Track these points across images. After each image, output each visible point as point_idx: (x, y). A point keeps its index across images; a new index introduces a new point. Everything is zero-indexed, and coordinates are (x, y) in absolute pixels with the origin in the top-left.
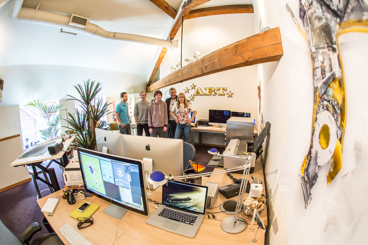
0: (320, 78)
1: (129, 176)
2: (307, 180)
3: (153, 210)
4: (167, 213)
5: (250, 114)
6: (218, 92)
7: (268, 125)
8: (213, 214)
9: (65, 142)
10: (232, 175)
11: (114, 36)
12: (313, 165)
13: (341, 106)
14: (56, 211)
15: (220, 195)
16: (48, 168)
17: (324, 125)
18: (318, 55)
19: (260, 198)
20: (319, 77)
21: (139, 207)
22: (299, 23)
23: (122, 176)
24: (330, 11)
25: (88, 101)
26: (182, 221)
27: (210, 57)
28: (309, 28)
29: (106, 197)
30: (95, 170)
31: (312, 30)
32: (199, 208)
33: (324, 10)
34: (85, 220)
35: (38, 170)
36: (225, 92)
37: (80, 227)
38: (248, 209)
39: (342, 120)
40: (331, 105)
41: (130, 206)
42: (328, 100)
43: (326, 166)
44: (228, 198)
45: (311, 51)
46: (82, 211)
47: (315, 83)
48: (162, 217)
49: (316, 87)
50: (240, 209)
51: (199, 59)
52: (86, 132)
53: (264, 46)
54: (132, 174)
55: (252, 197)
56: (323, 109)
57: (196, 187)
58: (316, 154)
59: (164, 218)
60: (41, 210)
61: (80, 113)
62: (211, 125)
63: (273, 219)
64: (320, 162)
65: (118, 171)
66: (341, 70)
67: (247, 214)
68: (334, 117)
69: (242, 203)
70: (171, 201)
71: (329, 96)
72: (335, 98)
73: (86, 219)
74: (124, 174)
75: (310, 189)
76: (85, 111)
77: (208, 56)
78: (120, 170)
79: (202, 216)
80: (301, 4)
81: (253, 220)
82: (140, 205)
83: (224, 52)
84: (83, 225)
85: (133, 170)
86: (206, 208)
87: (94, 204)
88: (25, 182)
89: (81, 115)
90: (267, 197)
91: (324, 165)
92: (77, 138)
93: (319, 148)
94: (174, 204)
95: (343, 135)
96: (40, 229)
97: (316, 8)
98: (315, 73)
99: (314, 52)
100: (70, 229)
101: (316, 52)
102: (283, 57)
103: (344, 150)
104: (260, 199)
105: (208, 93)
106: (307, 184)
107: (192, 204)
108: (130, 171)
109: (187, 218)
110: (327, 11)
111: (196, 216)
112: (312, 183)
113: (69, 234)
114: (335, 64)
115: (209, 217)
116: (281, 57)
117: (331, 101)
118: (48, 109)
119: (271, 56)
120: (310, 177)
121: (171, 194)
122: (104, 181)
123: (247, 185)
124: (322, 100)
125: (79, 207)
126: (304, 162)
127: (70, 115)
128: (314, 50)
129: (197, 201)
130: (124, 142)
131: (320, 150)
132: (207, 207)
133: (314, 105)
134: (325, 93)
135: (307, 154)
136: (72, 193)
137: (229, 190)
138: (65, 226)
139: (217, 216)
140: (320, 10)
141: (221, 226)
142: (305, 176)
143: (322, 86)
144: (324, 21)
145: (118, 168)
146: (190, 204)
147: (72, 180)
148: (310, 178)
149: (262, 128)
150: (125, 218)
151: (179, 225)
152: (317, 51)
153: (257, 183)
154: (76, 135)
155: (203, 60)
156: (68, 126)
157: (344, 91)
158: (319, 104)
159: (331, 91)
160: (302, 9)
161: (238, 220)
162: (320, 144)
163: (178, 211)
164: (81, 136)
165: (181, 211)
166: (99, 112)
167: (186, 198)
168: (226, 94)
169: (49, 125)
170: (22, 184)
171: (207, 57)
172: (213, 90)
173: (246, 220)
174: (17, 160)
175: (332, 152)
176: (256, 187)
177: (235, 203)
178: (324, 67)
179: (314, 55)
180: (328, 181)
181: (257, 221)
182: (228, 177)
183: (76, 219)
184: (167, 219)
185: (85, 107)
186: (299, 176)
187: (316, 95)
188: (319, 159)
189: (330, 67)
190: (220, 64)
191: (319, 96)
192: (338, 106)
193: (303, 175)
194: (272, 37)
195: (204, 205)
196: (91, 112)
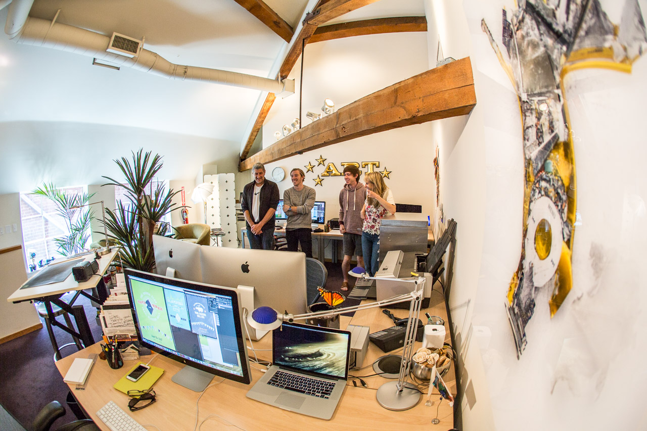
0: (534, 143)
1: (216, 317)
2: (519, 313)
3: (259, 374)
4: (283, 379)
5: (420, 206)
6: (365, 170)
7: (453, 225)
8: (361, 378)
9: (101, 259)
10: (392, 311)
11: (184, 72)
12: (527, 287)
13: (567, 188)
14: (90, 379)
15: (371, 347)
16: (73, 305)
17: (542, 220)
18: (531, 106)
19: (441, 349)
20: (532, 143)
21: (235, 370)
22: (501, 52)
23: (203, 316)
24: (552, 33)
25: (139, 188)
26: (309, 393)
27: (350, 109)
28: (517, 62)
29: (176, 353)
30: (156, 307)
31: (522, 65)
32: (337, 369)
33: (542, 32)
34: (141, 396)
35: (56, 309)
37: (133, 407)
38: (422, 367)
39: (571, 210)
40: (553, 187)
41: (218, 368)
42: (548, 179)
43: (547, 287)
44: (386, 351)
45: (520, 99)
46: (134, 380)
47: (527, 152)
48: (274, 387)
49: (528, 158)
50: (408, 370)
51: (332, 113)
52: (136, 242)
53: (444, 90)
54: (220, 312)
55: (428, 347)
56: (540, 195)
57: (330, 333)
58: (531, 268)
59: (278, 388)
60: (64, 380)
61: (126, 209)
63: (466, 384)
64: (538, 281)
65: (196, 308)
66: (567, 130)
67: (420, 377)
68: (558, 206)
69: (410, 359)
70: (287, 358)
71: (549, 172)
72: (558, 175)
73: (143, 393)
74: (206, 313)
75: (524, 327)
76: (134, 205)
77: (347, 108)
78: (199, 306)
79: (343, 383)
80: (505, 21)
81: (431, 385)
82: (236, 367)
83: (374, 101)
84: (139, 404)
85: (222, 305)
86: (350, 369)
87: (155, 368)
88: (31, 331)
89: (128, 211)
90: (454, 347)
91: (544, 286)
92: (122, 253)
93: (534, 258)
94: (294, 363)
95: (572, 234)
96: (63, 413)
97: (529, 28)
98: (527, 135)
99: (525, 101)
100: (116, 410)
101: (528, 101)
102: (475, 108)
103: (574, 258)
104: (441, 351)
106: (519, 318)
107: (324, 364)
108: (218, 308)
109: (317, 386)
110: (547, 32)
111: (331, 382)
112: (526, 316)
113: (115, 419)
114: (558, 120)
116: (472, 108)
117: (552, 180)
118: (68, 202)
119: (456, 107)
120: (523, 306)
121: (288, 346)
122: (172, 327)
123: (418, 327)
124: (538, 179)
125: (130, 373)
126: (512, 284)
127: (109, 213)
128: (524, 97)
129: (333, 357)
130: (204, 259)
131: (537, 263)
132: (352, 366)
133: (526, 188)
134: (543, 168)
135: (516, 270)
136: (117, 348)
137: (388, 337)
138: (107, 407)
139: (370, 382)
140: (536, 31)
141: (376, 398)
142: (515, 306)
143: (538, 157)
144: (542, 50)
145: (196, 303)
146: (322, 362)
147: (115, 325)
148: (523, 309)
149: (441, 230)
150: (211, 389)
151: (305, 398)
152: (530, 99)
153: (436, 324)
154: (118, 247)
155: (338, 115)
156: (106, 231)
157: (572, 163)
158: (533, 187)
159: (551, 165)
160: (507, 28)
161: (405, 387)
162: (536, 252)
163: (302, 375)
164: (127, 249)
165: (305, 376)
166: (158, 207)
167: (313, 352)
169: (70, 230)
170: (27, 334)
171: (345, 110)
173: (420, 386)
174: (18, 290)
175: (557, 263)
176: (434, 330)
177: (398, 359)
178: (541, 125)
179: (525, 105)
180: (552, 311)
181: (438, 387)
182: (386, 315)
183: (125, 394)
184: (283, 390)
185: (134, 197)
186: (506, 306)
187: (529, 173)
188: (536, 275)
189: (551, 126)
190: (367, 121)
191: (533, 173)
192: (562, 188)
193: (512, 305)
194: (457, 75)
195: (345, 363)
196: (145, 207)
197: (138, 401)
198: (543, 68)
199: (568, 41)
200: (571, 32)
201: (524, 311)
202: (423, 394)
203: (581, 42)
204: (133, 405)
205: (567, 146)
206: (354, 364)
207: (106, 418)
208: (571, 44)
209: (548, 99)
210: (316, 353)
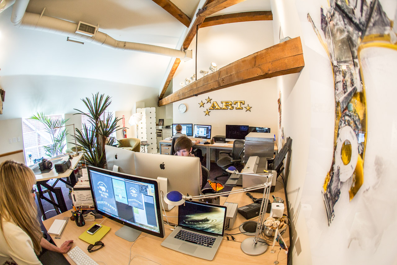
0: (342, 92)
2: (330, 197)
3: (169, 232)
4: (184, 235)
5: (269, 129)
6: (235, 106)
7: (290, 141)
8: (232, 235)
9: (73, 159)
10: (252, 194)
11: (124, 45)
12: (336, 182)
13: (362, 121)
14: (64, 233)
15: (239, 216)
17: (346, 141)
18: (339, 69)
20: (340, 92)
21: (155, 229)
23: (136, 195)
24: (352, 24)
25: (96, 116)
26: (199, 243)
27: (227, 69)
28: (331, 41)
29: (119, 218)
31: (334, 43)
32: (217, 229)
33: (346, 23)
35: (44, 189)
36: (243, 106)
38: (269, 229)
40: (353, 120)
41: (145, 228)
42: (350, 115)
43: (348, 182)
44: (247, 219)
45: (333, 64)
46: (92, 234)
47: (337, 97)
48: (178, 240)
49: (337, 101)
50: (261, 231)
51: (215, 71)
52: (95, 149)
53: (285, 57)
55: (274, 216)
56: (345, 125)
57: (214, 207)
58: (339, 170)
59: (181, 241)
60: (48, 232)
61: (89, 129)
62: (228, 142)
63: (296, 240)
64: (343, 178)
65: (132, 191)
66: (362, 85)
67: (268, 235)
68: (355, 132)
69: (262, 224)
70: (187, 222)
71: (351, 111)
72: (356, 113)
74: (138, 194)
75: (333, 206)
76: (93, 127)
79: (220, 238)
80: (322, 15)
81: (275, 240)
82: (156, 227)
83: (242, 64)
84: (94, 248)
86: (225, 229)
87: (105, 226)
89: (90, 130)
90: (289, 217)
91: (346, 181)
92: (85, 156)
93: (341, 164)
94: (191, 225)
95: (364, 150)
97: (338, 20)
98: (337, 87)
99: (336, 65)
100: (80, 252)
101: (337, 65)
102: (304, 69)
103: (365, 165)
104: (282, 219)
105: (224, 107)
106: (330, 200)
107: (210, 226)
109: (205, 240)
110: (349, 23)
111: (214, 237)
112: (335, 200)
113: (79, 257)
114: (356, 79)
115: (228, 239)
116: (302, 69)
117: (352, 116)
119: (292, 68)
120: (333, 193)
121: (187, 215)
122: (117, 202)
123: (268, 204)
124: (344, 115)
125: (89, 229)
126: (326, 179)
127: (78, 131)
128: (335, 63)
129: (215, 222)
130: (137, 160)
131: (342, 167)
133: (336, 120)
134: (347, 108)
135: (329, 170)
136: (81, 214)
137: (249, 210)
138: (74, 250)
139: (237, 238)
140: (342, 22)
141: (241, 248)
142: (328, 193)
143: (344, 101)
144: (346, 34)
145: (132, 188)
146: (208, 225)
147: (81, 200)
148: (333, 195)
149: (283, 144)
150: (139, 240)
151: (197, 247)
152: (339, 64)
153: (279, 202)
154: (84, 152)
155: (219, 72)
156: (76, 142)
157: (365, 106)
158: (340, 119)
159: (352, 106)
160: (324, 20)
161: (259, 241)
162: (342, 160)
163: (196, 233)
164: (89, 153)
165: (198, 233)
166: (108, 128)
167: (203, 219)
168: (244, 108)
169: (54, 141)
171: (224, 69)
172: (230, 103)
173: (268, 241)
175: (354, 168)
176: (277, 206)
177: (256, 224)
178: (346, 81)
179: (336, 68)
180: (350, 197)
181: (279, 242)
182: (248, 196)
183: (86, 242)
184: (184, 242)
185: (94, 122)
186: (322, 193)
187: (338, 110)
188: (341, 175)
189: (352, 82)
190: (238, 77)
191: (341, 111)
192: (359, 121)
193: (326, 192)
194: (293, 48)
195: (223, 226)
196: (101, 128)
197: (94, 246)
198: (346, 46)
199: (362, 29)
200: (364, 24)
202: (269, 245)
203: (370, 30)
204: (91, 249)
205: (362, 95)
206: (227, 227)
207: (73, 256)
208: (364, 32)
209: (350, 65)
210: (205, 219)
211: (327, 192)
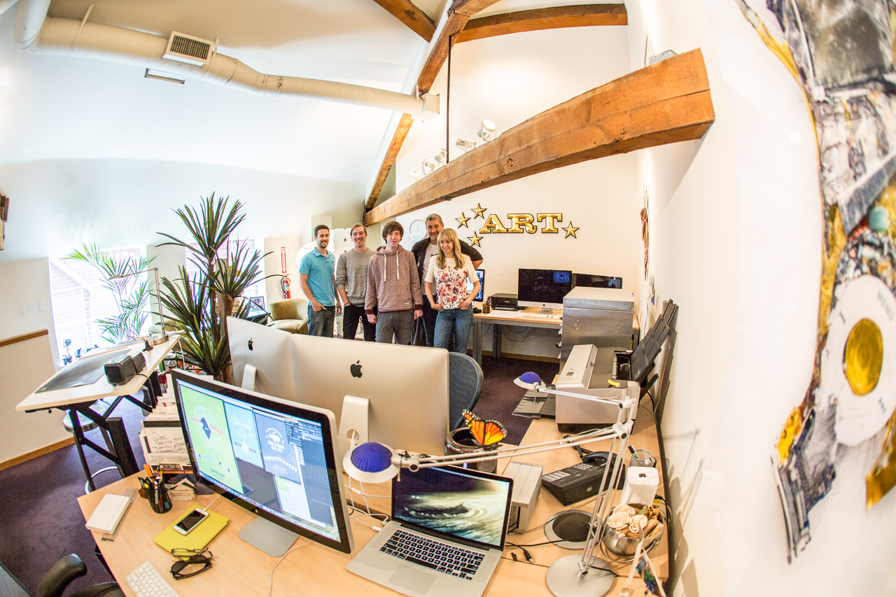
0: (845, 176)
1: (299, 451)
2: (799, 481)
3: (369, 534)
4: (404, 544)
5: (620, 280)
6: (540, 226)
7: (671, 310)
8: (525, 548)
9: (152, 351)
11: (279, 85)
12: (821, 439)
14: (123, 527)
15: (545, 495)
16: (110, 416)
17: (862, 321)
18: (834, 107)
19: (650, 508)
20: (840, 174)
21: (328, 532)
22: (766, 25)
23: (281, 448)
25: (210, 249)
26: (442, 568)
27: (519, 132)
29: (245, 498)
30: (215, 428)
31: (810, 39)
32: (488, 533)
34: (191, 557)
35: (84, 421)
36: (557, 225)
37: (177, 573)
38: (620, 536)
40: (888, 259)
41: (304, 526)
42: (877, 242)
43: (864, 448)
44: (565, 504)
45: (809, 97)
46: (184, 532)
47: (828, 191)
48: (390, 557)
50: (596, 536)
51: (492, 139)
52: (206, 326)
53: (663, 99)
54: (305, 445)
55: (631, 502)
56: (858, 272)
57: (481, 479)
58: (833, 407)
59: (396, 558)
60: (86, 525)
61: (191, 279)
62: (523, 308)
63: (684, 563)
64: (844, 432)
65: (270, 436)
67: (616, 550)
70: (413, 512)
71: (880, 230)
73: (195, 554)
74: (284, 445)
75: (808, 510)
76: (203, 276)
77: (515, 131)
78: (274, 433)
79: (496, 554)
81: (633, 568)
82: (330, 527)
83: (556, 119)
84: (188, 569)
85: (306, 435)
86: (509, 532)
87: (216, 514)
89: (195, 283)
90: (668, 502)
91: (860, 445)
92: (182, 340)
93: (842, 389)
94: (424, 520)
96: (84, 572)
98: (828, 162)
99: (821, 100)
100: (152, 576)
101: (827, 99)
102: (713, 128)
104: (651, 510)
105: (515, 227)
106: (798, 490)
107: (469, 524)
108: (301, 439)
109: (456, 558)
111: (479, 553)
112: (814, 492)
113: (150, 589)
116: (708, 128)
117: (886, 246)
118: (117, 268)
119: (684, 125)
120: (809, 472)
121: (414, 495)
122: (238, 460)
124: (855, 242)
125: (178, 522)
126: (788, 426)
127: (167, 283)
128: (819, 94)
129: (483, 515)
130: (297, 355)
131: (846, 397)
132: (512, 528)
133: (826, 256)
134: (865, 222)
135: (800, 402)
136: (161, 484)
137: (570, 483)
138: (141, 570)
139: (538, 554)
141: (546, 583)
142: (791, 467)
143: (855, 201)
145: (270, 429)
146: (466, 521)
147: (162, 450)
148: (809, 477)
149: (652, 317)
150: (295, 554)
151: (435, 577)
152: (831, 95)
153: (643, 466)
154: (181, 334)
155: (502, 142)
156: (160, 309)
158: (842, 255)
159: (885, 217)
161: (592, 567)
162: (847, 377)
163: (434, 539)
164: (192, 334)
165: (440, 541)
166: (237, 277)
167: (454, 506)
168: (560, 230)
169: (121, 308)
171: (511, 133)
172: (528, 219)
173: (614, 564)
174: (33, 394)
175: (890, 409)
176: (642, 475)
177: (587, 519)
178: (860, 143)
179: (821, 108)
180: (870, 495)
181: (643, 575)
183: (168, 552)
184: (403, 562)
185: (201, 260)
186: (772, 462)
187: (833, 229)
189: (881, 143)
190: (546, 150)
191: (843, 231)
193: (785, 462)
194: (683, 76)
195: (502, 525)
196: (220, 275)
197: (186, 565)
201: (811, 482)
202: (617, 576)
206: (515, 526)
207: (138, 586)
209: (872, 93)
210: (457, 507)
211: (789, 463)
